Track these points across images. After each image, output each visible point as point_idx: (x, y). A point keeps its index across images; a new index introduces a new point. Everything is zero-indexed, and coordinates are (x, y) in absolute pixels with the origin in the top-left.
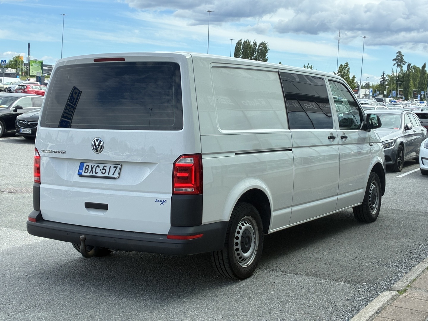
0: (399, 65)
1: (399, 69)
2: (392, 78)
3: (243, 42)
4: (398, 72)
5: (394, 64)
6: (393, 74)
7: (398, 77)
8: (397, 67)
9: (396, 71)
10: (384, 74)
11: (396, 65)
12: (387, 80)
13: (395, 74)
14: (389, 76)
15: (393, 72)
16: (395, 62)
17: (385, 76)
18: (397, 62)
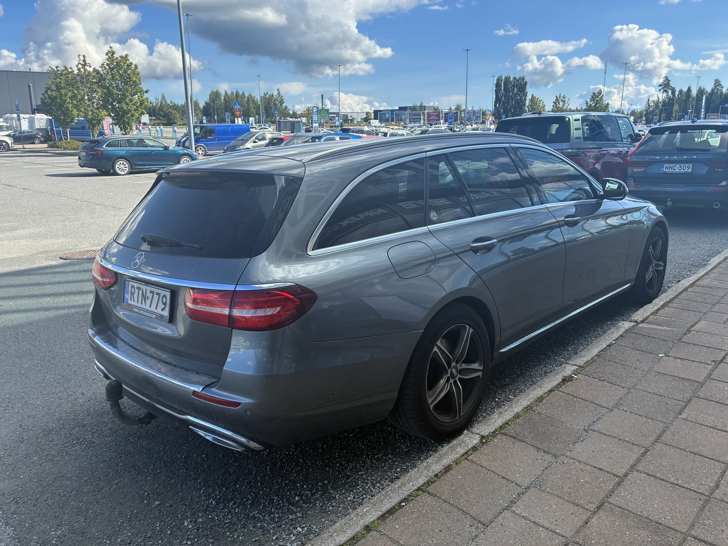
0: (665, 91)
1: (665, 94)
2: (657, 104)
3: (503, 77)
4: (663, 98)
5: (660, 90)
6: (658, 101)
7: (664, 102)
8: (663, 93)
9: (662, 96)
10: (649, 100)
11: (662, 90)
12: (651, 106)
13: (661, 100)
14: (654, 101)
15: (658, 98)
16: (661, 88)
17: (650, 102)
18: (663, 88)
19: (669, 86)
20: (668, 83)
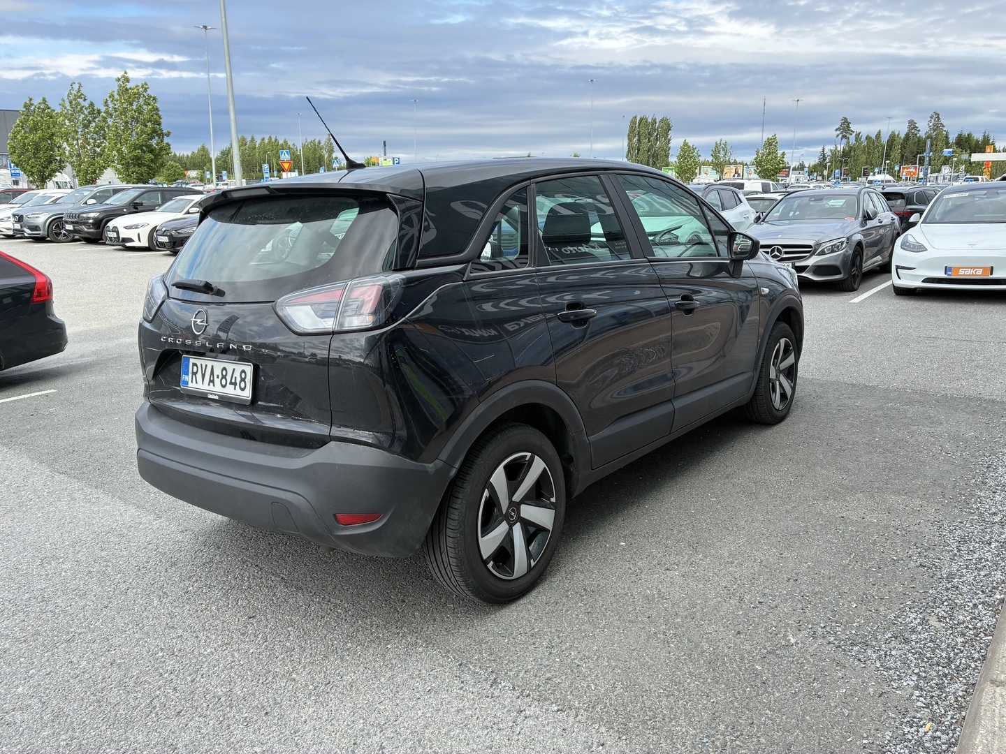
0: (844, 137)
2: (834, 154)
3: (638, 119)
4: (843, 146)
6: (836, 149)
7: (843, 152)
8: (842, 139)
9: (840, 145)
10: (823, 149)
11: (840, 136)
12: (828, 156)
13: (839, 148)
14: (830, 151)
15: (836, 146)
16: (838, 132)
17: (825, 152)
18: (841, 133)
19: (849, 130)
20: (848, 127)
